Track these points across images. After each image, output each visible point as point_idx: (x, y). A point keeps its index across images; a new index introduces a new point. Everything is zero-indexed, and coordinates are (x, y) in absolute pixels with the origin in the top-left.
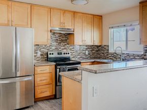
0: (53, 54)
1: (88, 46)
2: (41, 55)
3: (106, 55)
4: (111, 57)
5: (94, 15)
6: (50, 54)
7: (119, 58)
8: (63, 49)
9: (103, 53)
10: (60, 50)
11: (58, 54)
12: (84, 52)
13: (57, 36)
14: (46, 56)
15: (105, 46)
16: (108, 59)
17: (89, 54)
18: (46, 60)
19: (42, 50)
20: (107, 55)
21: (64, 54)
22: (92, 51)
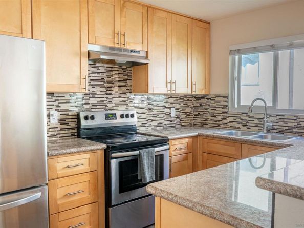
0: (92, 118)
1: (177, 96)
2: (62, 121)
3: (219, 118)
4: (235, 124)
5: (193, 19)
6: (86, 118)
7: (256, 126)
8: (117, 105)
9: (212, 114)
10: (110, 106)
11: (107, 117)
12: (167, 110)
13: (102, 70)
14: (73, 125)
15: (218, 96)
16: (225, 129)
17: (178, 116)
18: (73, 135)
19: (63, 107)
20: (224, 118)
21: (122, 116)
22: (184, 108)
